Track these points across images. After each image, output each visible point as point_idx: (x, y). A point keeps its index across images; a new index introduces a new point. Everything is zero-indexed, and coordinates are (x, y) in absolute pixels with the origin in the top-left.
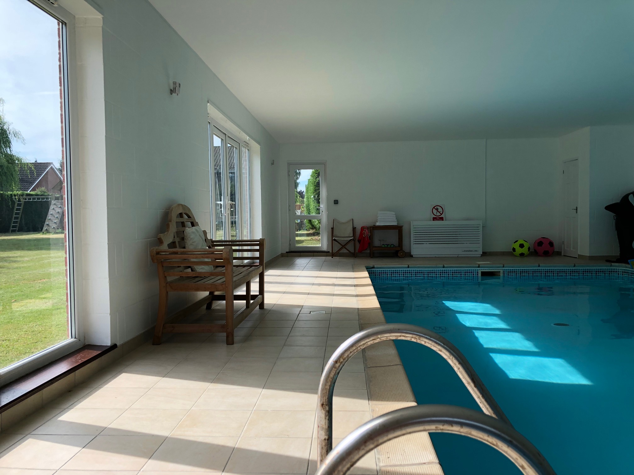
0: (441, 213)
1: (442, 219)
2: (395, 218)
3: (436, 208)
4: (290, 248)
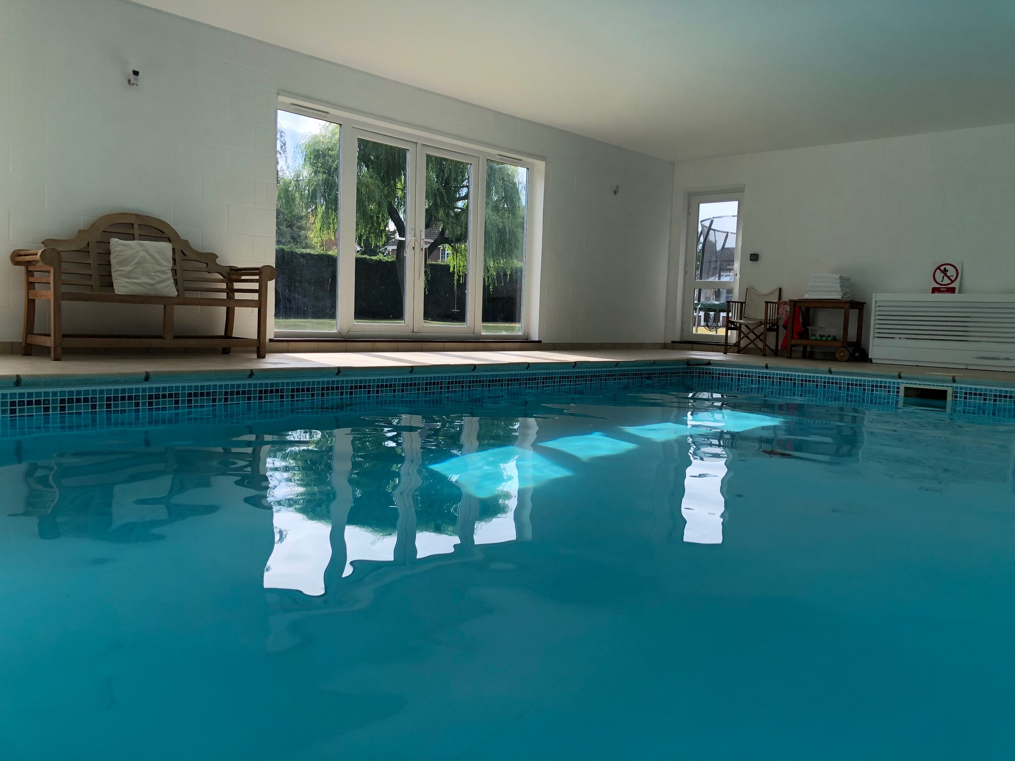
0: (953, 278)
1: (952, 290)
2: (839, 285)
3: (942, 268)
4: (681, 336)
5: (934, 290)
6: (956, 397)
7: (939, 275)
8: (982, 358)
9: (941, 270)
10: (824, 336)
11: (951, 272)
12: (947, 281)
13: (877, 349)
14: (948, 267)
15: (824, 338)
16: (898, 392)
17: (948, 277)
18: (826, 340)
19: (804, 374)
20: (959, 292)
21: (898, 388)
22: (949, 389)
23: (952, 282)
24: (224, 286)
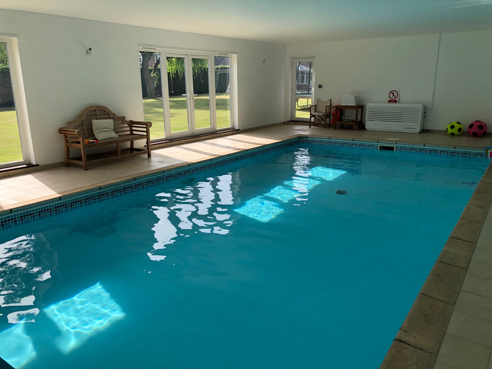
0: (396, 96)
1: (395, 101)
2: (354, 100)
3: (392, 92)
4: (291, 118)
5: (390, 101)
6: (397, 149)
7: (391, 95)
8: (406, 128)
9: (392, 93)
10: (349, 120)
11: (395, 94)
12: (394, 97)
13: (369, 125)
14: (394, 92)
15: (348, 121)
16: (377, 148)
17: (395, 96)
18: (349, 122)
19: (344, 141)
20: (399, 102)
21: (377, 146)
22: (394, 146)
23: (396, 98)
24: (128, 129)
